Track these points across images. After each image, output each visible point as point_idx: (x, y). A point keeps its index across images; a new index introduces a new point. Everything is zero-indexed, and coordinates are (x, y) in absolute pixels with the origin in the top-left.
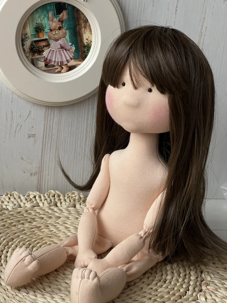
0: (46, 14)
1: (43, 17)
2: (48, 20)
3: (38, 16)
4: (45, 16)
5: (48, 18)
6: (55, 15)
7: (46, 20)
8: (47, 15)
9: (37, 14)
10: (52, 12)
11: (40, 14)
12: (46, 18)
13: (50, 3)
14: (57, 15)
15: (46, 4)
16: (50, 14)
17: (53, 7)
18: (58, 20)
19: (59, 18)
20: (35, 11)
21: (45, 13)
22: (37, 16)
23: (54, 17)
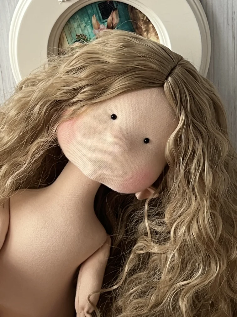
0: (87, 21)
1: (84, 25)
2: (92, 28)
3: (78, 25)
4: (86, 23)
5: (92, 25)
6: (100, 20)
7: (89, 29)
8: (89, 21)
9: (75, 22)
10: (96, 16)
11: (80, 21)
12: (89, 26)
13: (91, 4)
14: (104, 19)
15: (85, 7)
16: (94, 20)
17: (95, 9)
18: (106, 26)
19: (107, 23)
20: (71, 18)
21: (86, 19)
22: (75, 25)
23: (100, 23)
